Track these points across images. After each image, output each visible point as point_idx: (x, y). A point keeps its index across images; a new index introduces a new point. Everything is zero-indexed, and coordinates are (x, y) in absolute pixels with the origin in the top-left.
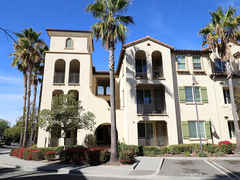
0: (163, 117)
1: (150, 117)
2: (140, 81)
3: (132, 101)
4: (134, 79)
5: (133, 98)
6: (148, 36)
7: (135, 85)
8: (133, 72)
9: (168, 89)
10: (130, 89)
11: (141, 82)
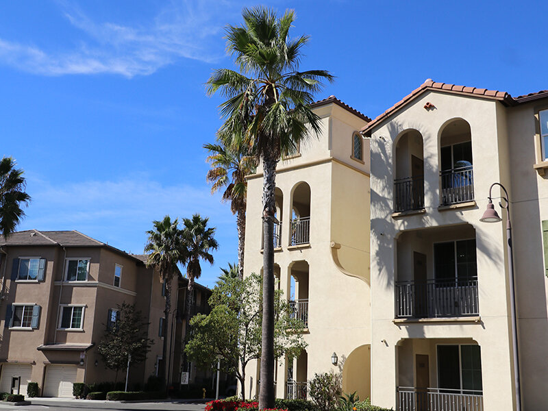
0: (465, 326)
1: (426, 328)
2: (403, 223)
3: (379, 284)
4: (388, 219)
5: (382, 273)
6: (428, 82)
7: (389, 236)
8: (384, 200)
9: (483, 237)
10: (377, 249)
11: (406, 223)
